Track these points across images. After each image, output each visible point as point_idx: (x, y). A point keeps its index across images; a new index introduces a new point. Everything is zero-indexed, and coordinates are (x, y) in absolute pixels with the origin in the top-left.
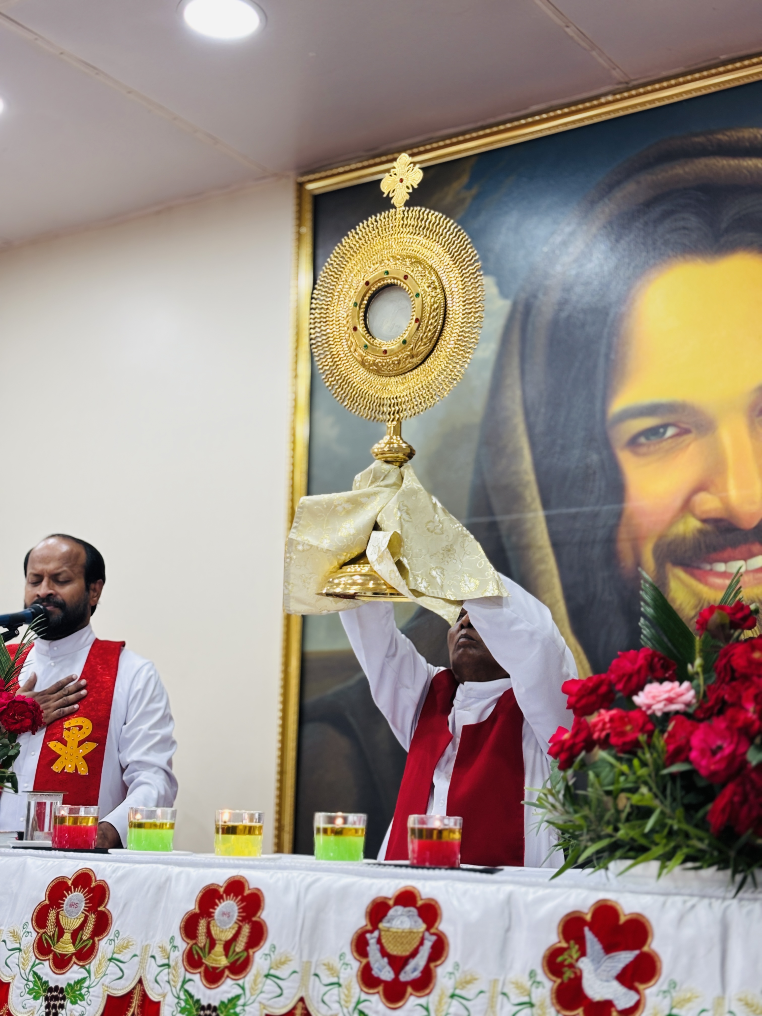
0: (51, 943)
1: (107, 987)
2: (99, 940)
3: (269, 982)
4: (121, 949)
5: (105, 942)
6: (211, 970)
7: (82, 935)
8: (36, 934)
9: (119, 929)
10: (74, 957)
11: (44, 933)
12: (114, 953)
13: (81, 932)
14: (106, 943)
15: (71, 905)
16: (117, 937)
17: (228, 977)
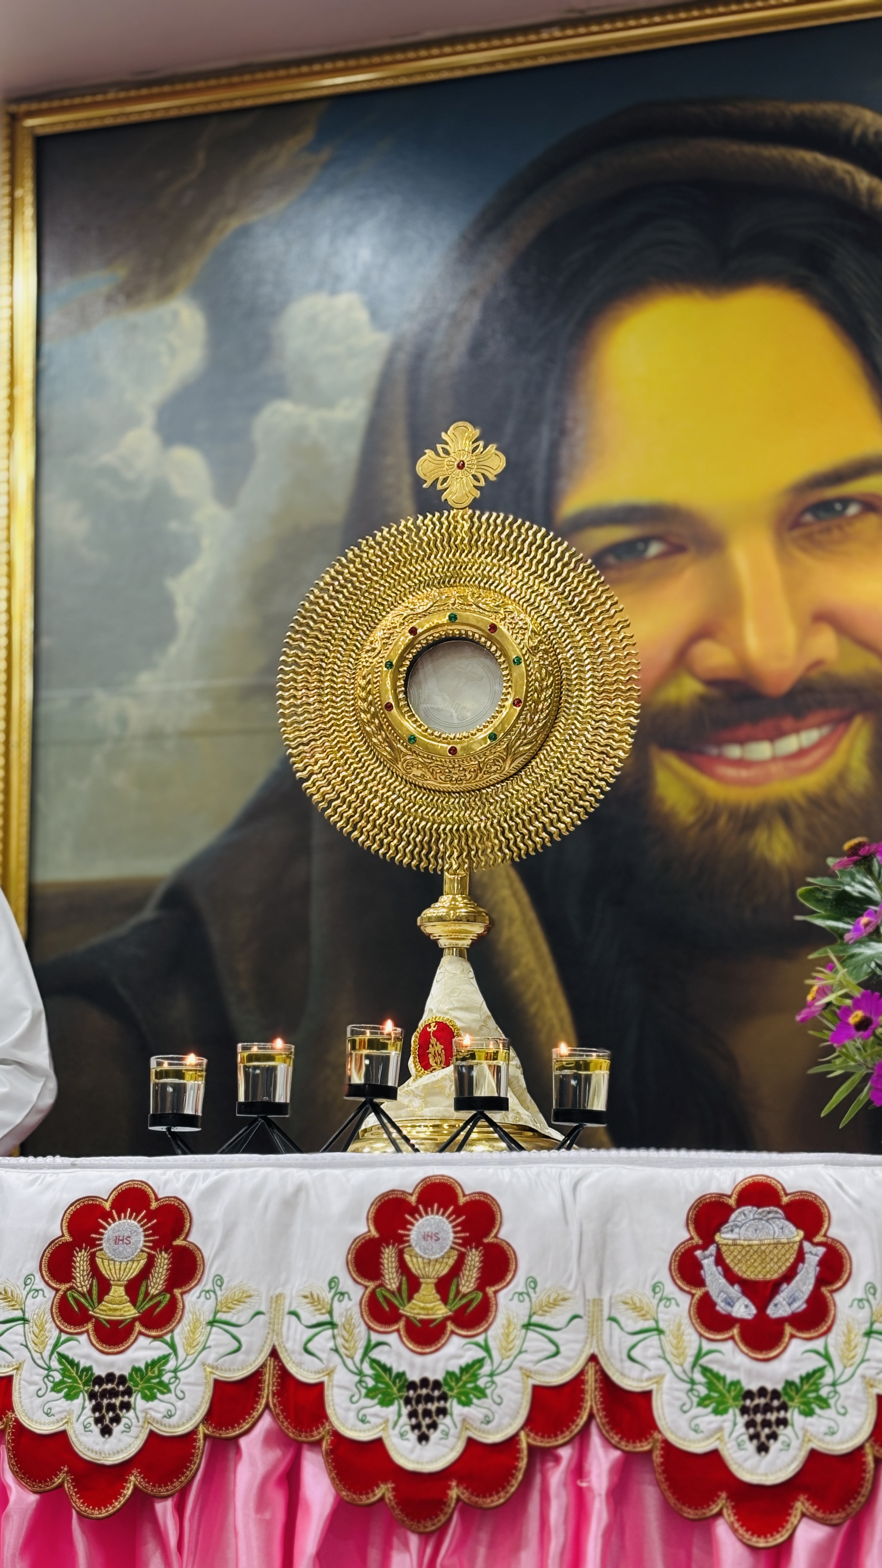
0: (87, 1305)
1: (212, 1367)
2: (182, 1294)
3: (531, 1334)
4: (230, 1305)
5: (197, 1294)
6: (419, 1325)
7: (147, 1287)
8: (54, 1292)
9: (220, 1273)
10: (137, 1324)
11: (68, 1289)
12: (216, 1313)
13: (144, 1284)
14: (199, 1297)
15: (117, 1240)
16: (220, 1286)
17: (453, 1332)
